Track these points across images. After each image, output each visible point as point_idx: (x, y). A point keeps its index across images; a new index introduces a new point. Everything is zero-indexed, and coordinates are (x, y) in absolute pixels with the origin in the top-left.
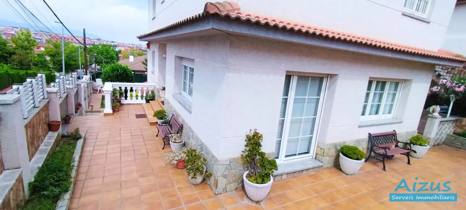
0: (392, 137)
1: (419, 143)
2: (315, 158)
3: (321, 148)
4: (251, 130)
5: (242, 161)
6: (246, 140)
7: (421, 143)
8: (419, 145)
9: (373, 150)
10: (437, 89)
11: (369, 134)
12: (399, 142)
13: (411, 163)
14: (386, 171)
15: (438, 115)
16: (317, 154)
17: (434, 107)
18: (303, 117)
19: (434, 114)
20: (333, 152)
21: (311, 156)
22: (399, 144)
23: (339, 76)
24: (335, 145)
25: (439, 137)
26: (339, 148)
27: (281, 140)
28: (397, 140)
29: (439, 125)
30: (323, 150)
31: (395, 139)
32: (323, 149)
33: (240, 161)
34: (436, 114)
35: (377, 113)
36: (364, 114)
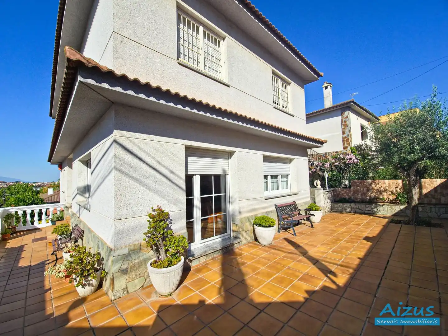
0: (293, 206)
1: (315, 209)
2: (233, 236)
3: (236, 224)
4: (152, 208)
5: (146, 248)
6: (149, 221)
8: (315, 211)
11: (275, 205)
12: (300, 210)
13: (314, 226)
14: (297, 236)
15: (321, 187)
16: (233, 231)
17: (316, 181)
19: (317, 187)
20: (248, 226)
21: (229, 235)
22: (301, 212)
23: (237, 152)
24: (248, 219)
25: (327, 205)
26: (252, 221)
28: (298, 209)
29: (323, 195)
31: (296, 208)
32: (238, 224)
33: (144, 248)
34: (319, 186)
35: (278, 189)
36: (267, 190)
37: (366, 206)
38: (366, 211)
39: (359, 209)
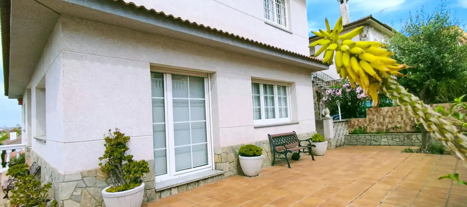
0: (292, 137)
1: (318, 140)
2: (216, 169)
3: (218, 155)
4: (110, 130)
5: (103, 174)
6: (105, 145)
7: (319, 140)
8: (318, 142)
9: (276, 151)
10: (326, 98)
11: (269, 135)
12: (301, 141)
13: (315, 159)
14: (291, 168)
15: (330, 116)
16: (216, 163)
17: (324, 110)
18: (190, 121)
19: (326, 116)
20: (232, 156)
21: (211, 167)
22: (302, 143)
23: (217, 73)
24: (233, 149)
25: (339, 138)
26: (238, 151)
27: (166, 150)
28: (298, 140)
29: (334, 126)
30: (220, 156)
31: (296, 139)
32: (220, 154)
33: (100, 174)
34: (328, 116)
35: (274, 117)
36: (260, 118)
37: (381, 137)
38: (381, 143)
39: (374, 140)
